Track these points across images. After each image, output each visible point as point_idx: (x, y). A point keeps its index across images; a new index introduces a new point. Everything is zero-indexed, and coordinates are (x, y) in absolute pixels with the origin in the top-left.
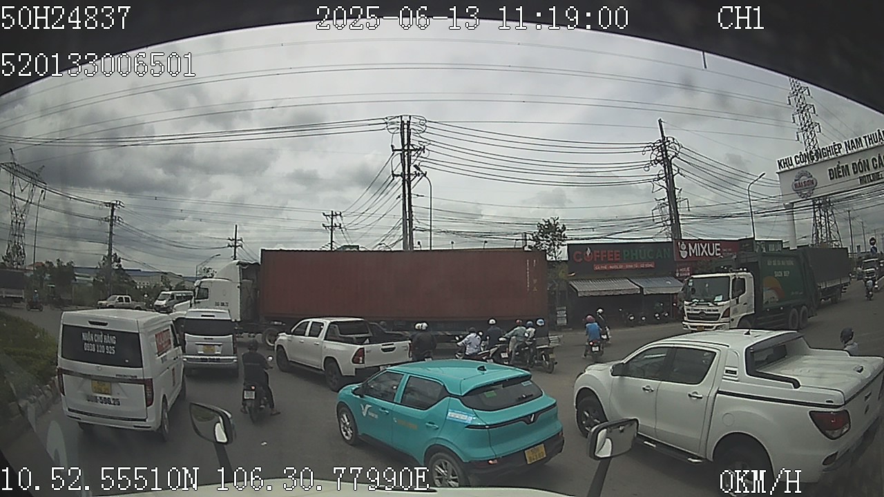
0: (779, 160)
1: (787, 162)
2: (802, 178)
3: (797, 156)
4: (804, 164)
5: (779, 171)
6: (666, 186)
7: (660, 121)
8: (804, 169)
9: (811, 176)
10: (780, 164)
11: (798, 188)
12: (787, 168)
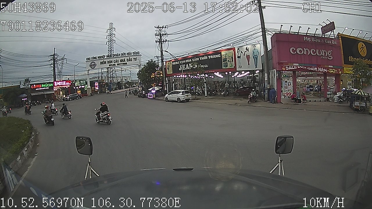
0: (87, 58)
1: (89, 59)
2: (92, 63)
3: (92, 58)
4: (94, 60)
5: (86, 61)
6: (53, 66)
7: (55, 48)
8: (94, 61)
9: (95, 63)
10: (87, 60)
11: (91, 66)
12: (89, 60)
